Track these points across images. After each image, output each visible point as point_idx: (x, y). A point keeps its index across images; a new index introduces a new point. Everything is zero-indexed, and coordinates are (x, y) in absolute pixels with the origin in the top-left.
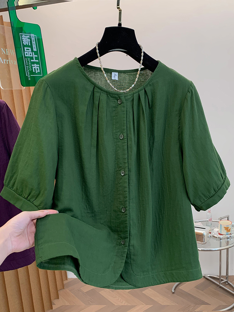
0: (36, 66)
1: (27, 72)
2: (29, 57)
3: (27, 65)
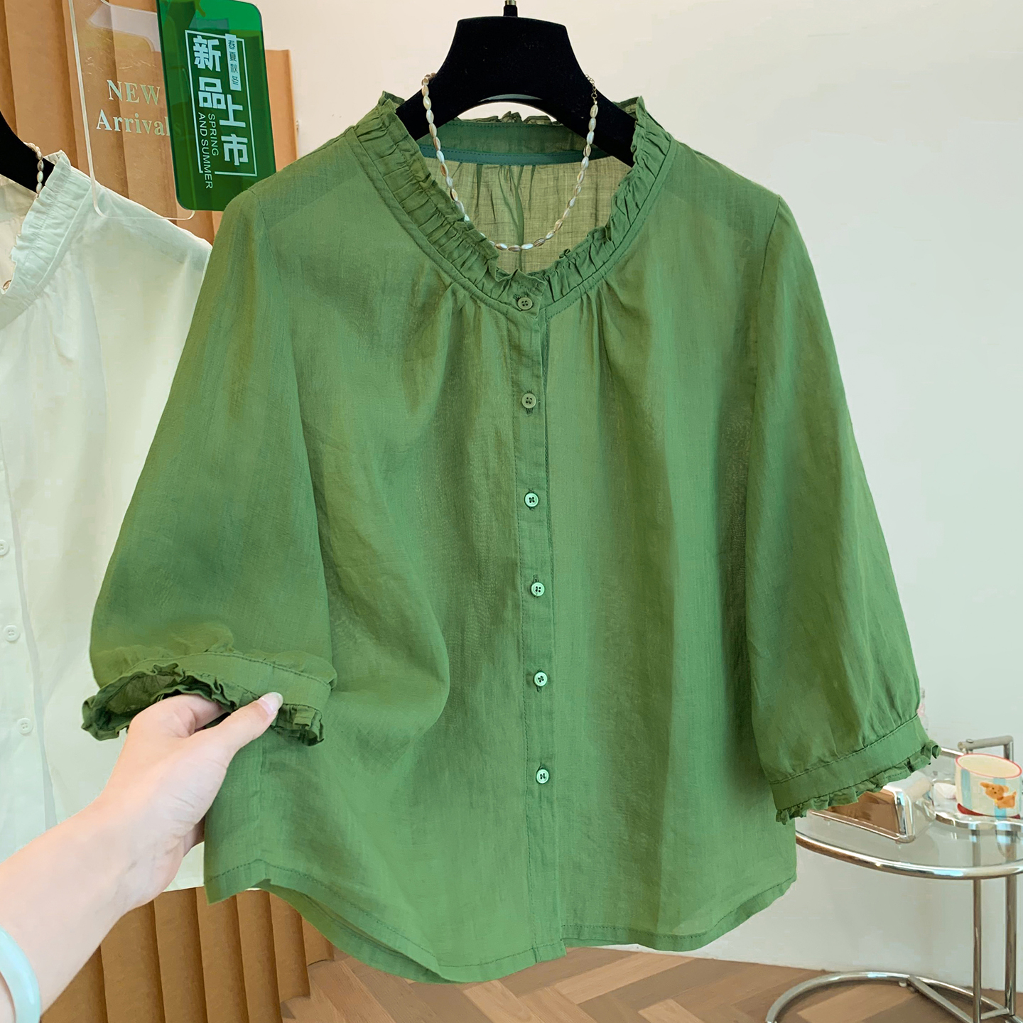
0: (235, 143)
2: (212, 110)
3: (204, 138)
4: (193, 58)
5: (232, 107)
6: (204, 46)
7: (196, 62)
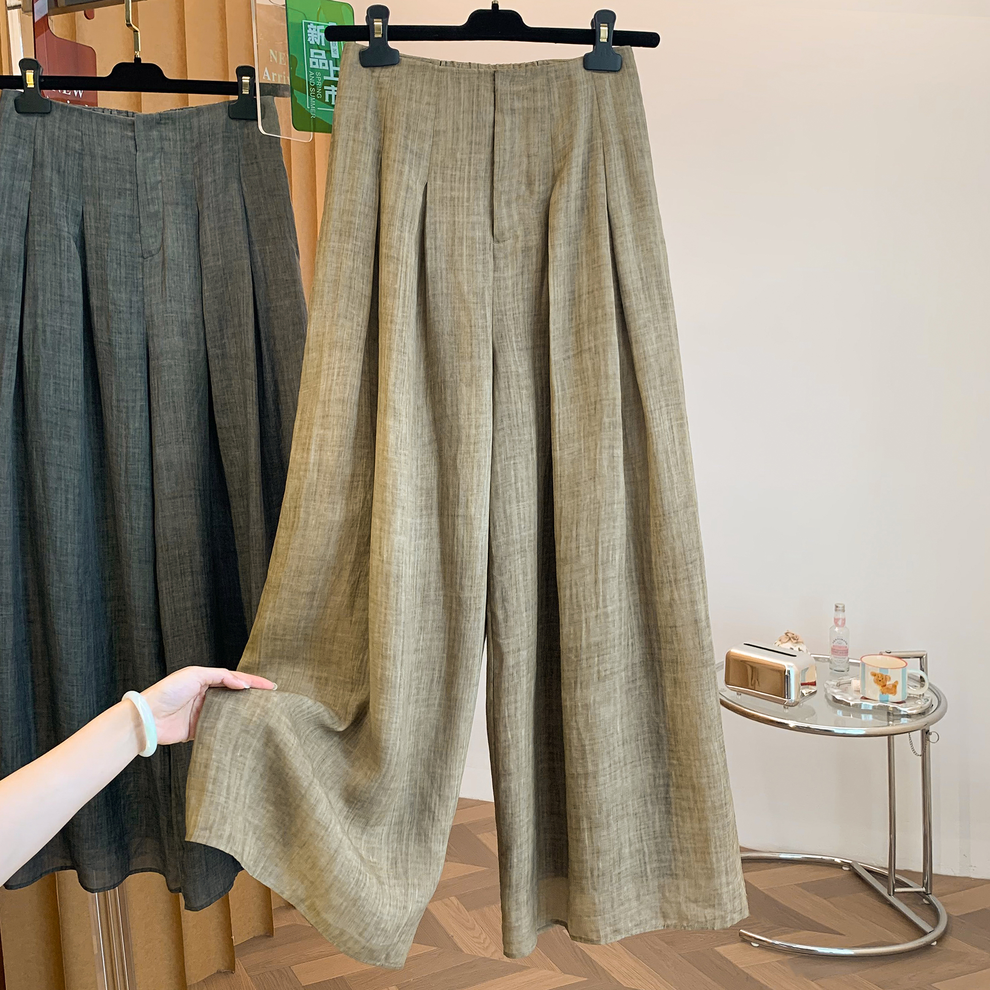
0: (333, 91)
1: (309, 101)
2: (319, 70)
3: (313, 87)
4: (307, 37)
5: (333, 68)
6: (314, 30)
7: (309, 39)
